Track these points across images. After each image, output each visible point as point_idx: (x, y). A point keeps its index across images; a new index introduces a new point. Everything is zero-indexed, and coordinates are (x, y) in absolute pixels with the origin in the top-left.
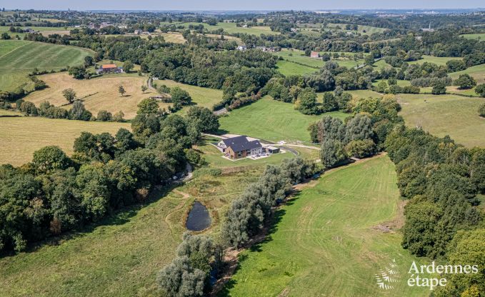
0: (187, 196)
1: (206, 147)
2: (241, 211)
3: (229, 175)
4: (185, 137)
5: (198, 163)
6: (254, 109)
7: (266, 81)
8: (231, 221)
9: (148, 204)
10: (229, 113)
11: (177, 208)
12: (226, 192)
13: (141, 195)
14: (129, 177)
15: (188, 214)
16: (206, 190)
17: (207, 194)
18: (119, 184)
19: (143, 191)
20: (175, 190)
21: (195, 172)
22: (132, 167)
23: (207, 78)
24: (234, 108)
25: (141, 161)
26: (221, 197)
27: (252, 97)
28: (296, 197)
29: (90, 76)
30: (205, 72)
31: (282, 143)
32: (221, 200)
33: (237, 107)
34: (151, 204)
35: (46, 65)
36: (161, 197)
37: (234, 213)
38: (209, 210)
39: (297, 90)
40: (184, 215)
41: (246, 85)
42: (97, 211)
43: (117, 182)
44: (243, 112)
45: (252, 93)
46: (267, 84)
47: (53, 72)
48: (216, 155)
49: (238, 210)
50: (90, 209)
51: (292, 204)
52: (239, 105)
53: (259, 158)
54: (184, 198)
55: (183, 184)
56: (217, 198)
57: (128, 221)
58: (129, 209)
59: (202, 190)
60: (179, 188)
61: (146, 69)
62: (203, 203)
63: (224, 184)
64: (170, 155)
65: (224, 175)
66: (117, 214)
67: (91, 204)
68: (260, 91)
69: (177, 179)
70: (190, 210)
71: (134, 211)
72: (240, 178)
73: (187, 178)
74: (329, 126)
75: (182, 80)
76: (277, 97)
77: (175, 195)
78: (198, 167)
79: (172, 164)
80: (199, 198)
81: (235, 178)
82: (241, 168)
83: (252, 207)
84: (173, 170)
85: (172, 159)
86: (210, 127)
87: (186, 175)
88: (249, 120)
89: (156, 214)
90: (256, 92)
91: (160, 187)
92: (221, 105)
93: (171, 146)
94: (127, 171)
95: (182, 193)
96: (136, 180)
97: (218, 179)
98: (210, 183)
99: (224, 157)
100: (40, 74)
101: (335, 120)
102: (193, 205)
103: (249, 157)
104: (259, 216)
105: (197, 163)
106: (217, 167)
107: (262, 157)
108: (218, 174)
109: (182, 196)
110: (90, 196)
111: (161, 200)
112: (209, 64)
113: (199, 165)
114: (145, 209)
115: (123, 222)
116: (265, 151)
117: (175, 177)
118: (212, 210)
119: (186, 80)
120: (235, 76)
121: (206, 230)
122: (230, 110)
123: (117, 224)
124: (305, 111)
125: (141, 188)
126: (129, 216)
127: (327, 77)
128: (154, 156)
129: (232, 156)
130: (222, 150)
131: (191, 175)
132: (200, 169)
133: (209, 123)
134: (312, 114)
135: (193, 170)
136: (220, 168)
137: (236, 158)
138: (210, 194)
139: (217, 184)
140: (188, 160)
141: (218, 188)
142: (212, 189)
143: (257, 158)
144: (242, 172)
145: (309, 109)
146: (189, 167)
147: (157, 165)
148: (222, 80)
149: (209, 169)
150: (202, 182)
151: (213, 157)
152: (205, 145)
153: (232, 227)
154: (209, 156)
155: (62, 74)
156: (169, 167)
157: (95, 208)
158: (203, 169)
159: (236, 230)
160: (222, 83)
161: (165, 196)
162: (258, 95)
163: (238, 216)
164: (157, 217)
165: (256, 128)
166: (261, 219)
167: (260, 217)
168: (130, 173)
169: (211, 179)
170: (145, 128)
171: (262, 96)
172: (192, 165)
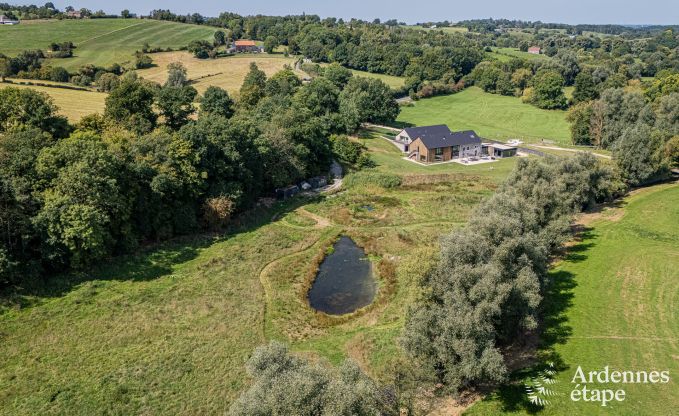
0: (323, 223)
1: (374, 141)
2: (477, 270)
3: (419, 188)
4: (335, 116)
5: (357, 161)
6: (455, 100)
7: (472, 66)
8: (441, 302)
9: (232, 234)
10: (414, 103)
11: (296, 247)
12: (411, 221)
13: (216, 213)
14: (187, 167)
15: (320, 263)
16: (368, 213)
17: (368, 220)
18: (155, 179)
19: (220, 204)
20: (301, 210)
21: (348, 177)
22: (196, 145)
23: (382, 59)
24: (423, 97)
25: (224, 136)
26: (401, 230)
27: (452, 85)
28: (587, 242)
29: (217, 55)
30: (380, 51)
31: (516, 143)
32: (400, 236)
33: (427, 96)
34: (239, 236)
35: (164, 43)
36: (268, 222)
37: (455, 277)
38: (371, 258)
39: (525, 76)
40: (310, 267)
41: (441, 70)
42: (76, 240)
43: (151, 174)
44: (438, 103)
45: (451, 80)
46: (473, 71)
47: (169, 50)
48: (392, 155)
49: (468, 268)
50: (58, 235)
51: (583, 258)
52: (431, 92)
53: (475, 163)
54: (316, 227)
55: (320, 199)
56: (392, 232)
57: (169, 272)
58: (184, 243)
59: (360, 214)
60: (311, 206)
61: (296, 50)
62: (358, 241)
63: (407, 204)
64: (297, 138)
65: (406, 188)
66: (148, 252)
67: (57, 221)
68: (463, 79)
69: (308, 190)
70: (326, 255)
71: (195, 247)
72: (441, 194)
73: (330, 189)
74: (617, 109)
75: (344, 62)
76: (490, 88)
77: (299, 219)
78: (355, 169)
79: (301, 158)
80: (349, 229)
81: (432, 194)
82: (442, 176)
83: (505, 261)
84: (301, 168)
85: (301, 146)
86: (383, 114)
87: (330, 182)
88: (448, 111)
89: (241, 258)
90: (457, 80)
91: (269, 202)
92: (402, 91)
93: (300, 120)
94: (183, 152)
95: (314, 216)
96: (204, 175)
97: (395, 194)
98: (378, 200)
99: (406, 158)
100: (151, 52)
101: (632, 97)
102: (334, 244)
103: (457, 160)
104: (527, 288)
105: (354, 162)
106: (393, 172)
107: (481, 161)
108: (397, 185)
109: (313, 223)
110: (60, 200)
111: (264, 229)
112: (386, 41)
113: (356, 166)
114: (220, 244)
115: (156, 273)
116: (487, 153)
117: (305, 186)
118: (379, 260)
119: (351, 63)
120: (424, 57)
121: (360, 315)
122: (417, 99)
123: (138, 278)
124: (544, 104)
125: (216, 196)
126: (176, 261)
127: (569, 64)
128: (258, 132)
129: (423, 157)
130: (402, 147)
131: (338, 183)
132: (359, 173)
133: (381, 105)
134: (555, 108)
135: (344, 174)
136: (400, 174)
137: (431, 160)
138: (375, 222)
139: (393, 203)
140: (337, 157)
141: (395, 211)
142: (381, 212)
143: (470, 163)
144: (444, 184)
145: (551, 101)
146: (336, 168)
147: (262, 150)
148: (405, 63)
149: (377, 175)
150: (362, 198)
151: (387, 158)
152: (372, 138)
153: (445, 324)
154: (379, 155)
155: (181, 53)
156: (293, 161)
157: (69, 232)
158: (363, 173)
159: (459, 336)
160: (405, 66)
161: (276, 220)
162: (460, 84)
163: (467, 290)
164: (242, 265)
165: (462, 121)
166: (534, 299)
167: (529, 294)
168: (190, 157)
169: (381, 193)
170: (262, 95)
171: (466, 86)
172: (343, 165)
